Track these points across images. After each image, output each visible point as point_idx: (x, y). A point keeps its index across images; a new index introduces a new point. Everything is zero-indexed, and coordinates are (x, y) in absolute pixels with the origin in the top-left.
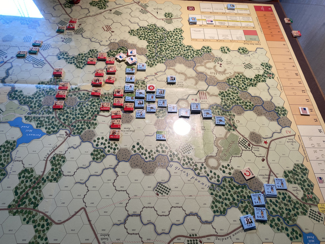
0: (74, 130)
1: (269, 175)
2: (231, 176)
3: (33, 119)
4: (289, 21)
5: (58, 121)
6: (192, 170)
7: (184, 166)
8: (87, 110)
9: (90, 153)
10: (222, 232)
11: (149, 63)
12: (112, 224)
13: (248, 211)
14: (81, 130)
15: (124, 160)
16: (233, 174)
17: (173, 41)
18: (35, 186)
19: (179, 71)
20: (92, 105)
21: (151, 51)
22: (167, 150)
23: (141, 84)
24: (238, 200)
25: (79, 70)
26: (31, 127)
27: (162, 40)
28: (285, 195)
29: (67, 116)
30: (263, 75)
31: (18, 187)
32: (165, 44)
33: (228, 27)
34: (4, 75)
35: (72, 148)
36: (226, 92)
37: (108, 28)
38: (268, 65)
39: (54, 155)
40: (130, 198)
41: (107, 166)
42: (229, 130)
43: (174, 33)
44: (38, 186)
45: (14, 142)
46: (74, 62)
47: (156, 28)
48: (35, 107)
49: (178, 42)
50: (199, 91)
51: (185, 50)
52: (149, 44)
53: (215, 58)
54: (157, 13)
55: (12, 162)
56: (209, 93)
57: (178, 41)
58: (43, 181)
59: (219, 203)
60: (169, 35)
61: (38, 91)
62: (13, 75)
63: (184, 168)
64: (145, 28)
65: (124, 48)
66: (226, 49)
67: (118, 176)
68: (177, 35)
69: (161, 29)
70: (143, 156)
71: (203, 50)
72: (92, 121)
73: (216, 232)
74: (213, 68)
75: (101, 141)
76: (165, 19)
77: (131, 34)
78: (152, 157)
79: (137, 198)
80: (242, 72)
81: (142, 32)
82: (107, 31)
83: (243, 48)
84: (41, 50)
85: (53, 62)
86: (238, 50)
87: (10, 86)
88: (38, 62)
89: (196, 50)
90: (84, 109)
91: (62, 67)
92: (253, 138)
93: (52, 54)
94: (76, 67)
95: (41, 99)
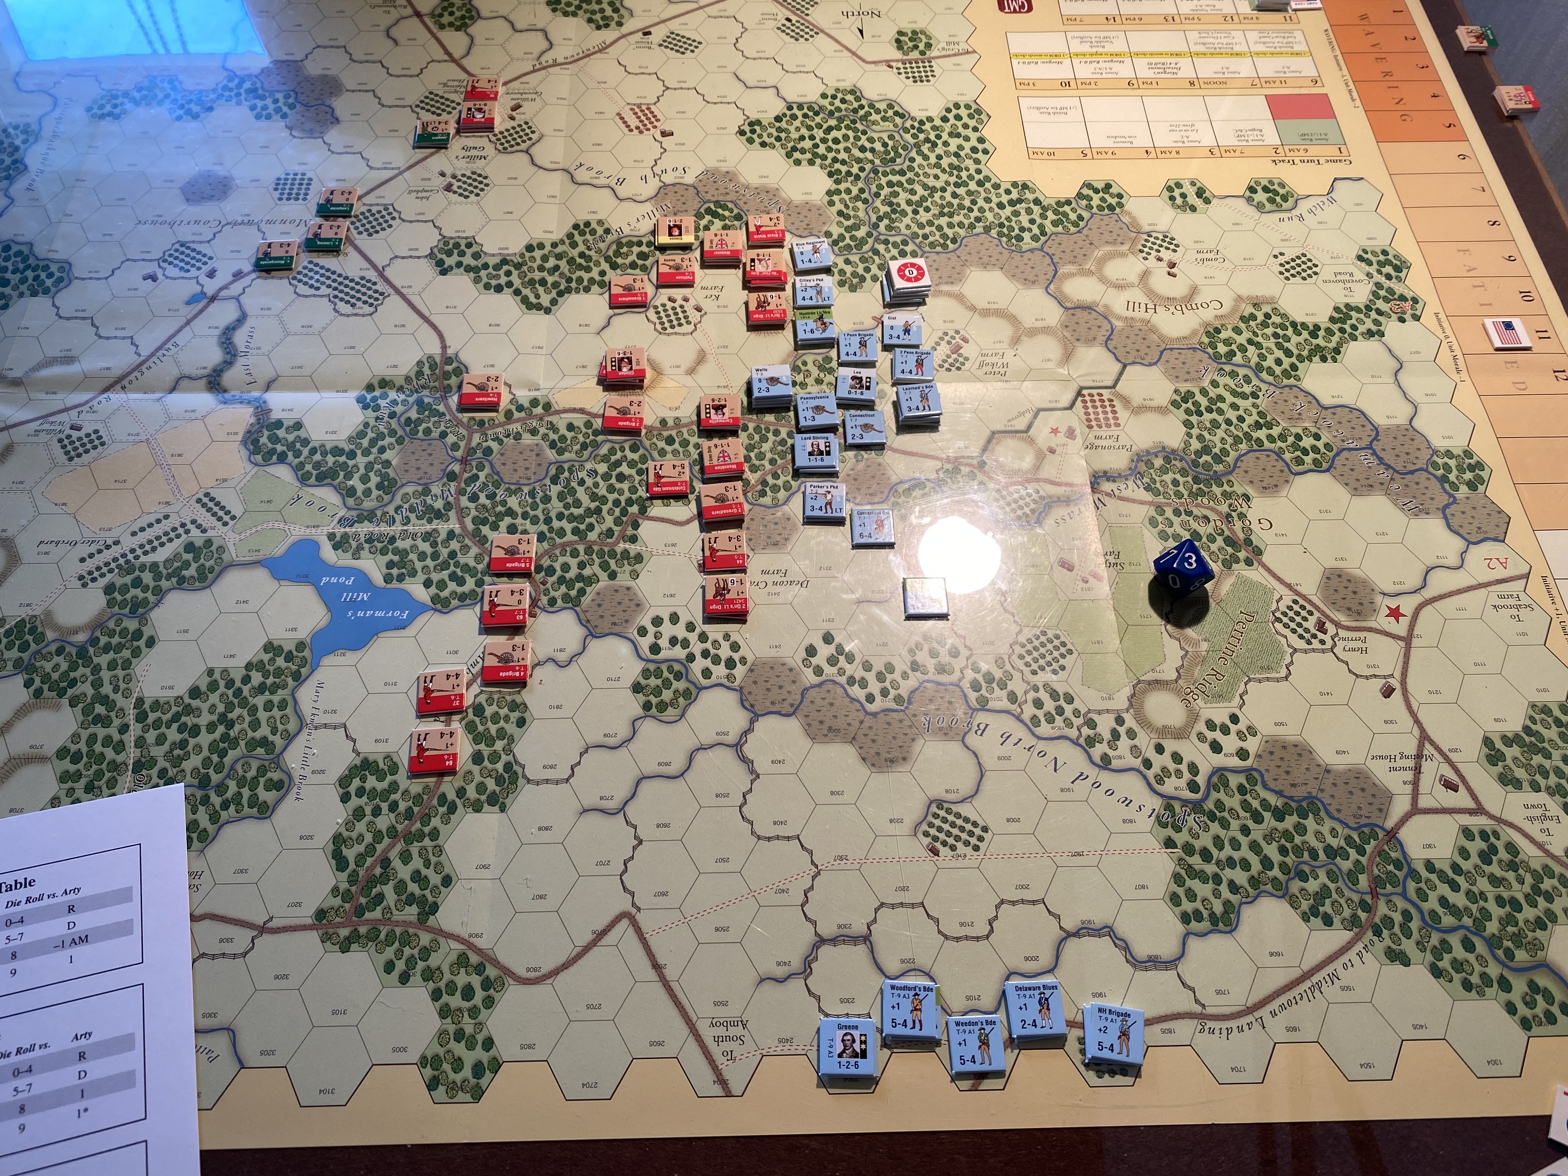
0: (549, 585)
1: (1419, 756)
2: (1248, 763)
3: (366, 546)
4: (1480, 37)
5: (475, 550)
6: (1076, 743)
7: (1038, 731)
8: (594, 497)
9: (628, 682)
10: (1221, 1000)
11: (842, 272)
12: (753, 977)
13: (1330, 911)
14: (578, 585)
15: (776, 708)
16: (1258, 756)
17: (945, 163)
18: (413, 829)
19: (981, 304)
20: (614, 473)
21: (847, 217)
22: (958, 663)
23: (815, 372)
24: (1283, 866)
25: (539, 317)
26: (363, 580)
27: (893, 160)
28: (1492, 839)
29: (512, 529)
30: (1368, 308)
31: (345, 834)
32: (910, 181)
33: (1192, 84)
34: (214, 356)
35: (550, 666)
36: (1204, 392)
37: (643, 118)
38: (1390, 257)
39: (475, 696)
40: (817, 867)
41: (708, 737)
42: (1227, 563)
43: (947, 127)
44: (427, 830)
45: (301, 646)
46: (510, 284)
47: (862, 107)
48: (367, 492)
49: (967, 169)
50: (1079, 394)
51: (1001, 206)
53: (1145, 237)
54: (861, 32)
55: (305, 731)
56: (1126, 401)
57: (969, 163)
58: (442, 810)
59: (1205, 881)
60: (922, 136)
61: (372, 422)
62: (255, 351)
63: (1039, 738)
64: (810, 108)
65: (725, 207)
66: (1191, 192)
67: (758, 776)
68: (958, 135)
69: (886, 111)
70: (859, 691)
71: (1084, 203)
72: (622, 546)
73: (1197, 1001)
74: (1136, 282)
75: (668, 630)
76: (898, 61)
77: (751, 141)
78: (893, 693)
79: (848, 867)
80: (1273, 298)
81: (798, 129)
82: (641, 132)
83: (1271, 182)
84: (360, 233)
85: (416, 289)
86: (1248, 194)
87: (249, 402)
88: (352, 289)
89: (1053, 202)
90: (581, 493)
91: (460, 310)
92: (1338, 596)
93: (410, 250)
94: (523, 307)
95: (388, 455)
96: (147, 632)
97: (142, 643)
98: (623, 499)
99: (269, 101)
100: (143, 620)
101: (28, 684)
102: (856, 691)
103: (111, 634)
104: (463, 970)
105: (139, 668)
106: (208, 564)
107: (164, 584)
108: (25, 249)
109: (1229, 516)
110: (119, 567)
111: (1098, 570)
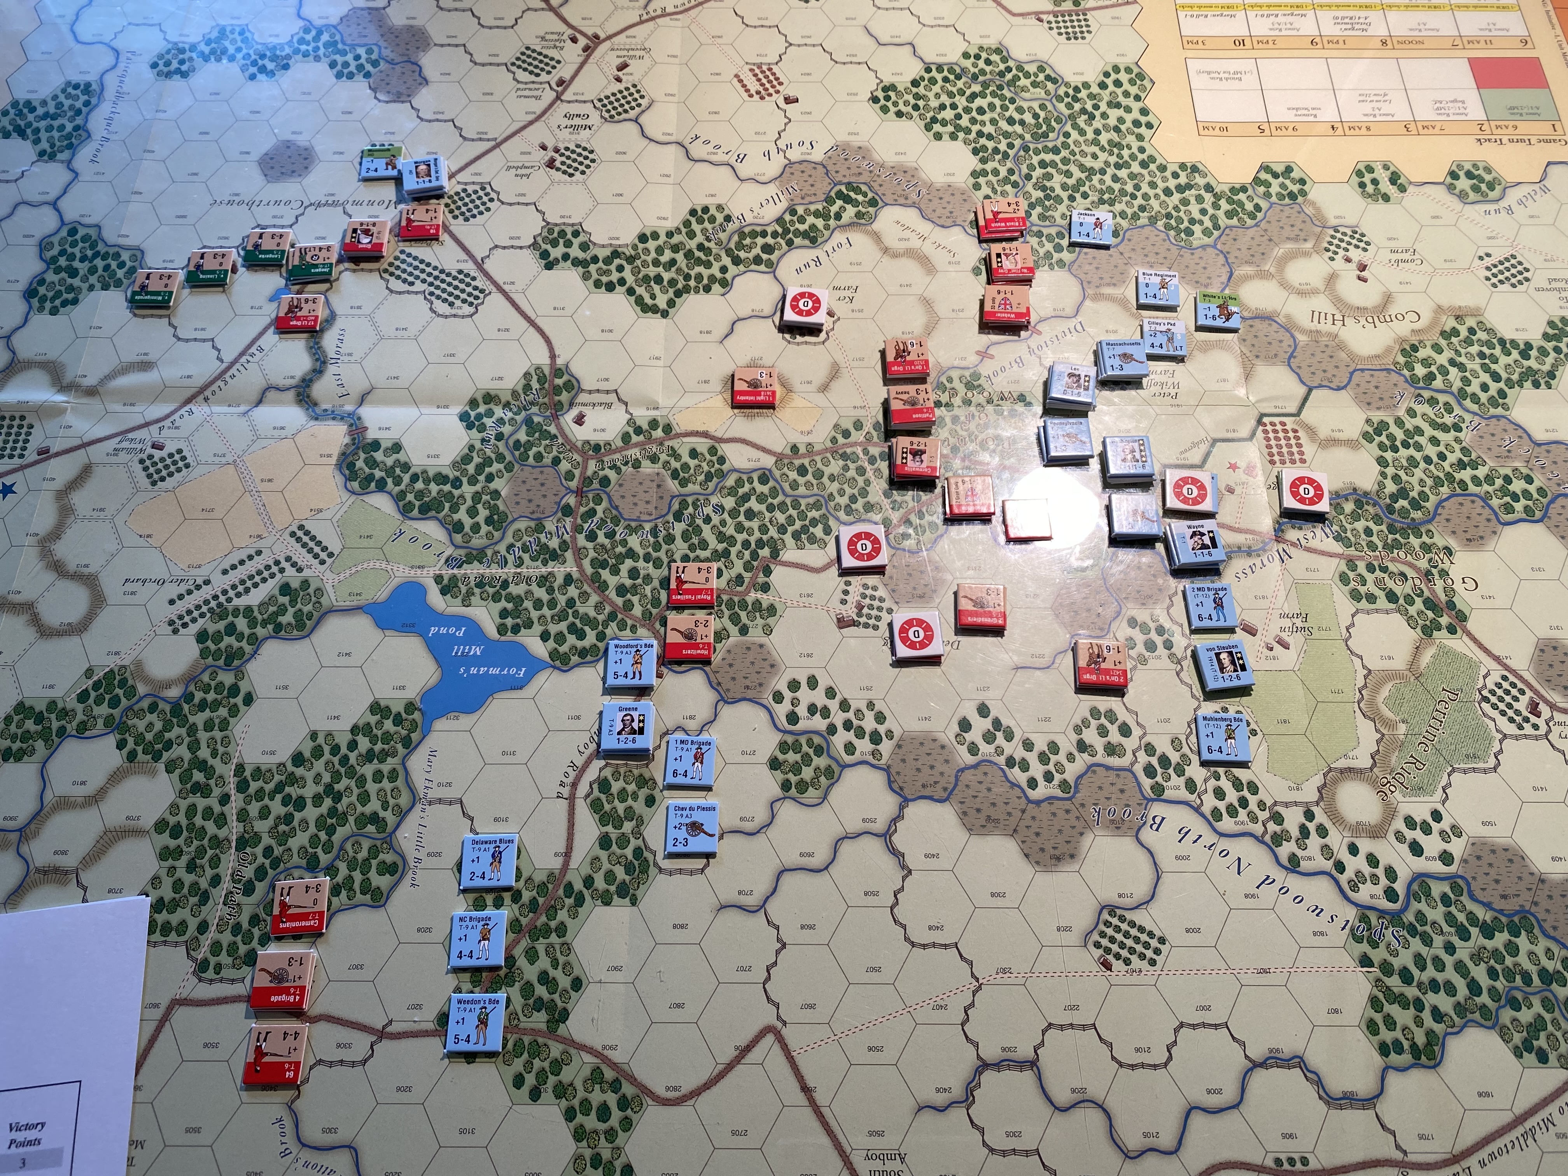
2: (1453, 869)
3: (477, 591)
5: (594, 598)
6: (1260, 840)
7: (1219, 825)
8: (721, 537)
9: (764, 756)
12: (911, 1104)
13: (1545, 1046)
15: (927, 792)
16: (1464, 861)
17: (1104, 138)
18: (539, 923)
20: (742, 509)
22: (1131, 744)
23: (962, 390)
24: (1493, 993)
25: (654, 322)
26: (475, 631)
27: (1045, 135)
29: (634, 573)
32: (1066, 161)
33: (1384, 43)
34: (302, 363)
36: (1399, 422)
37: (764, 81)
39: (601, 770)
40: (977, 980)
41: (854, 824)
42: (1428, 631)
43: (1106, 95)
44: (553, 924)
45: (410, 707)
46: (621, 282)
48: (476, 528)
49: (1129, 147)
50: (1260, 422)
51: (1168, 192)
52: (984, 161)
53: (1332, 232)
55: (418, 807)
56: (1312, 432)
57: (1131, 139)
58: (569, 901)
59: (1405, 1006)
60: (1077, 106)
61: (478, 445)
62: (346, 359)
63: (1222, 835)
64: (951, 70)
65: (857, 190)
66: (1383, 177)
67: (910, 872)
68: (1118, 106)
69: (1036, 75)
70: (1018, 775)
71: (1262, 189)
72: (752, 596)
73: (1398, 1147)
74: (1322, 288)
76: (1048, 13)
77: (885, 110)
78: (1058, 777)
79: (1010, 981)
80: (1478, 309)
81: (938, 96)
82: (762, 98)
83: (1475, 166)
84: (455, 217)
85: (519, 286)
86: (1449, 180)
87: (342, 419)
88: (450, 284)
89: (1226, 188)
90: (707, 532)
91: (569, 311)
92: (1553, 672)
93: (511, 238)
94: (638, 309)
95: (497, 484)
96: (244, 686)
97: (239, 700)
98: (752, 540)
99: (349, 57)
100: (240, 674)
101: (121, 745)
102: (1016, 773)
103: (206, 689)
104: (597, 1087)
105: (238, 728)
106: (307, 609)
107: (260, 631)
108: (92, 232)
109: (1428, 573)
110: (211, 610)
111: (1284, 636)
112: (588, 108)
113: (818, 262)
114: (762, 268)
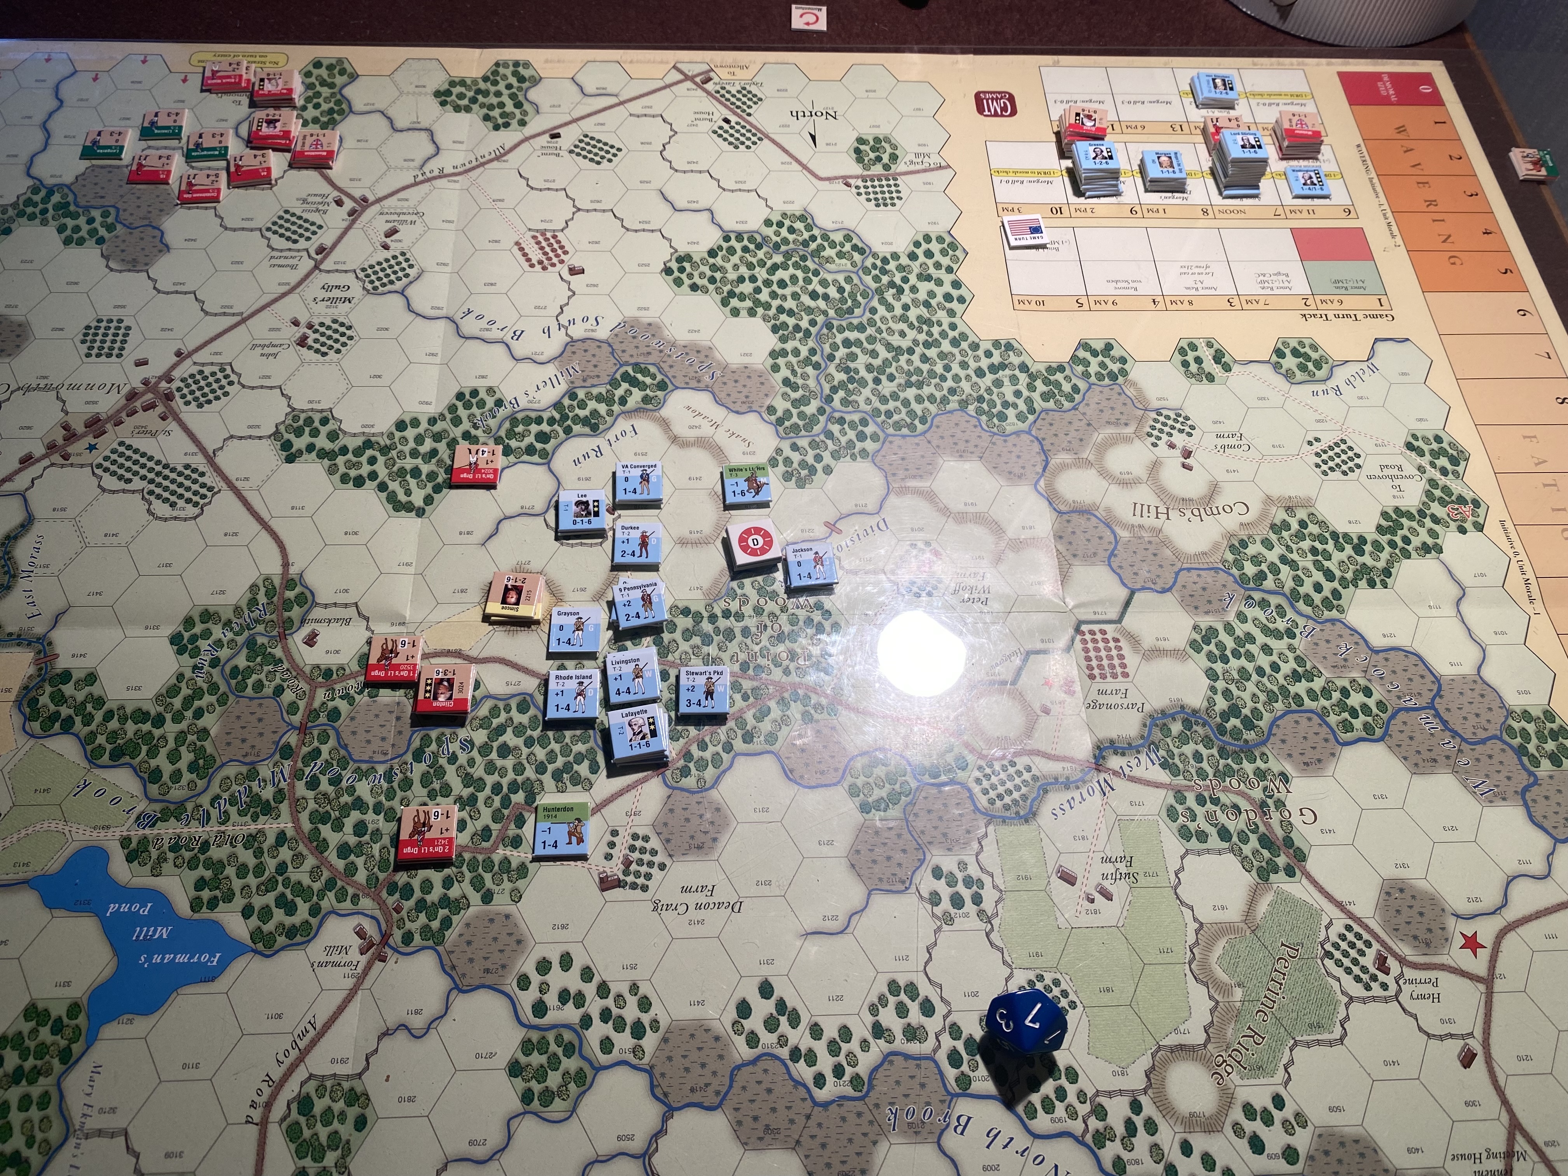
0: (404, 913)
1: (1509, 1154)
2: (1298, 1168)
3: (171, 856)
4: (1538, 164)
5: (311, 862)
6: (1080, 1141)
7: (1033, 1125)
8: (468, 780)
9: (502, 1060)
11: (788, 461)
14: (443, 913)
15: (696, 1098)
16: (1311, 1158)
17: (912, 314)
19: (957, 506)
20: (495, 745)
21: (795, 387)
22: (933, 1024)
25: (409, 523)
27: (850, 311)
29: (360, 828)
30: (1422, 513)
32: (871, 340)
33: (1205, 212)
35: (402, 1035)
36: (1229, 629)
37: (548, 249)
38: (1445, 445)
39: (302, 1084)
41: (607, 1146)
42: (1265, 873)
43: (916, 266)
45: (74, 1009)
46: (373, 476)
48: (176, 776)
49: (940, 324)
50: (1078, 630)
51: (980, 373)
52: (783, 339)
53: (1154, 415)
54: (813, 138)
55: (72, 1141)
56: (1135, 641)
57: (941, 315)
60: (885, 279)
61: (188, 673)
62: (41, 571)
63: (1036, 1136)
64: (751, 239)
65: (645, 372)
66: (1207, 355)
68: (929, 278)
69: (842, 245)
70: (804, 1071)
71: (1080, 369)
72: (502, 852)
74: (1144, 477)
76: (857, 177)
77: (678, 282)
78: (849, 1071)
80: (1309, 499)
81: (736, 267)
82: (544, 268)
83: (1301, 343)
84: (187, 403)
85: (255, 482)
86: (1275, 358)
87: (29, 645)
88: (173, 481)
89: (1042, 368)
90: (451, 775)
91: (308, 511)
92: (1401, 919)
93: (250, 427)
94: (390, 507)
95: (207, 721)
99: (82, 221)
102: (800, 1068)
109: (1263, 804)
111: (1106, 884)
112: (349, 280)
113: (599, 452)
114: (536, 458)
